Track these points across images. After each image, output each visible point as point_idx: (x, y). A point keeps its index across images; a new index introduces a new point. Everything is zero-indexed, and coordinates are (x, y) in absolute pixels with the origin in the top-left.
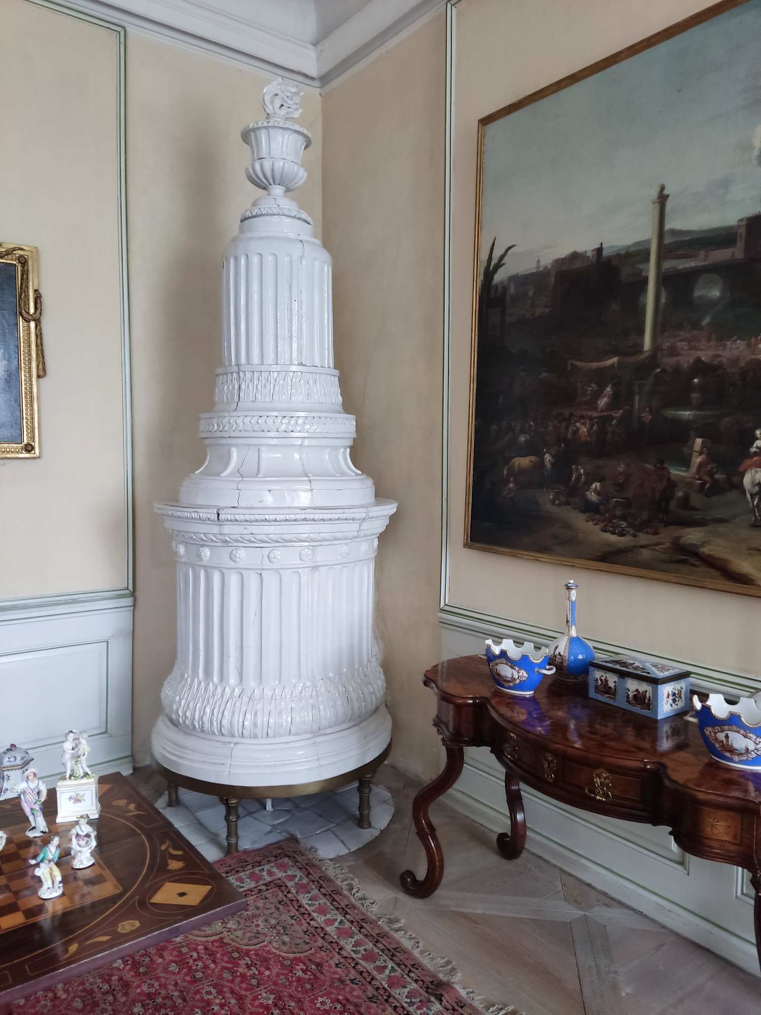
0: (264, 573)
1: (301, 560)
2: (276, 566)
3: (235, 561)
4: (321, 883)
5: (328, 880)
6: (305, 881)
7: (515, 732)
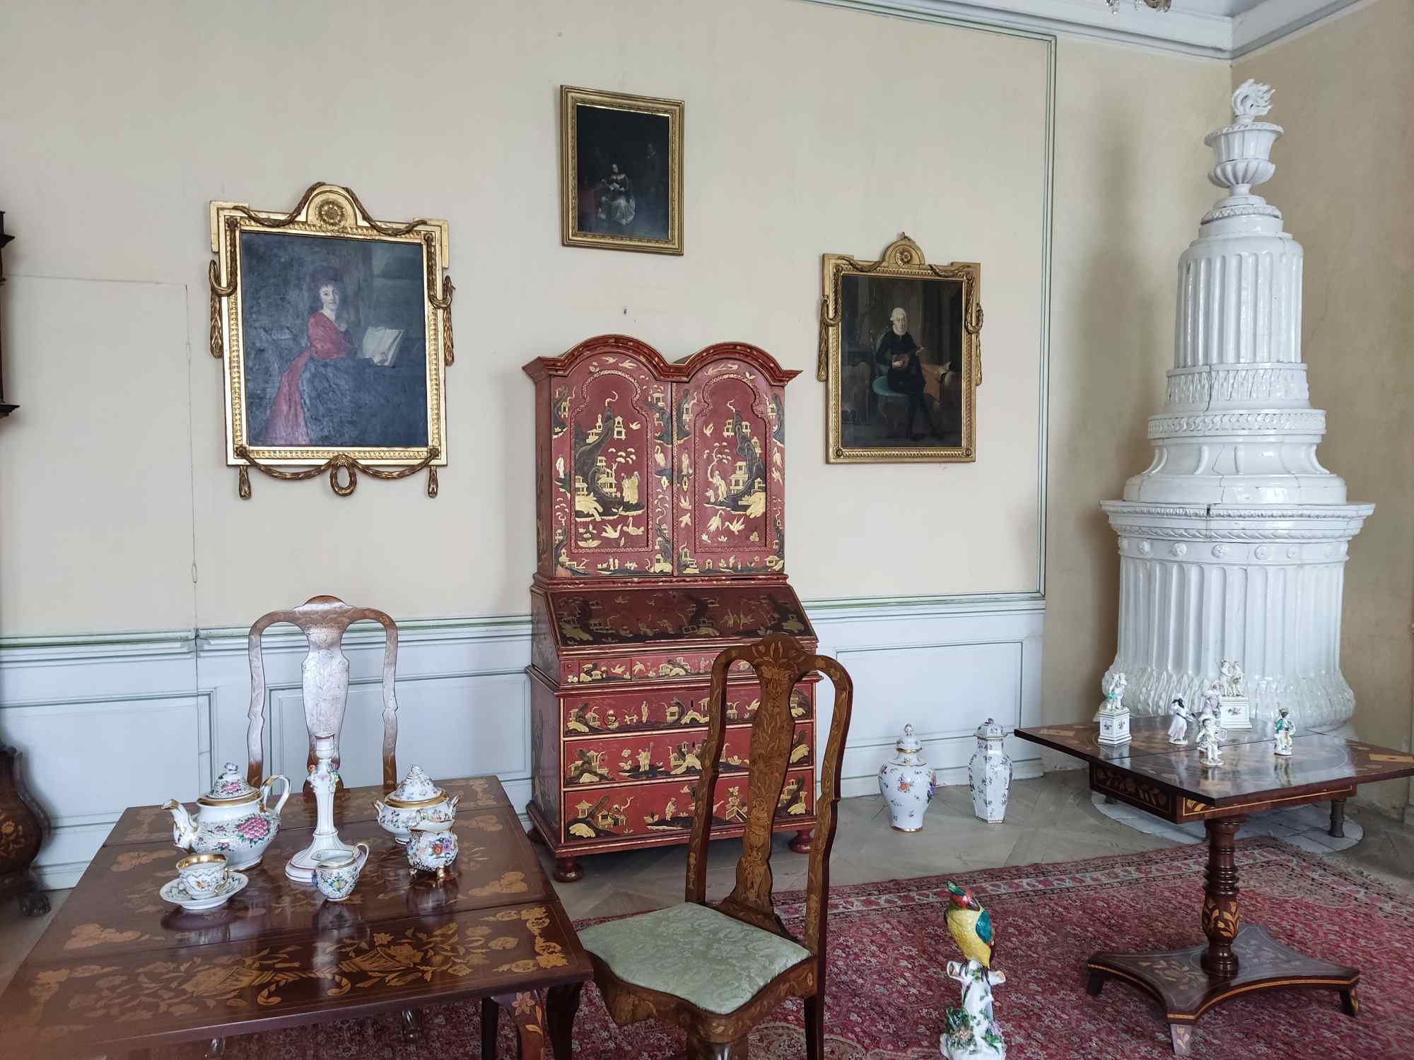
0: (1249, 569)
1: (1289, 557)
2: (1260, 562)
3: (1218, 557)
4: (1324, 867)
5: (1329, 866)
6: (1305, 864)
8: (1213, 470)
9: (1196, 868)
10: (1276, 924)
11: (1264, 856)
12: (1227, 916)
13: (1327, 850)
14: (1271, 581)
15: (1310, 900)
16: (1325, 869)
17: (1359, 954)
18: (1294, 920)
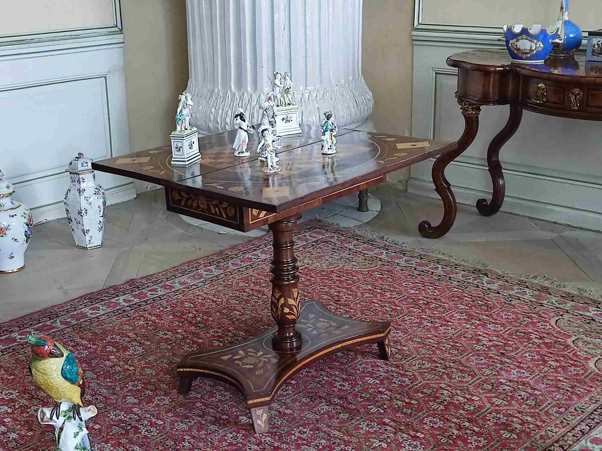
4: (357, 237)
5: (360, 236)
6: (343, 238)
7: (548, 79)
9: (263, 257)
10: (327, 293)
11: (314, 237)
12: (291, 301)
13: (358, 223)
15: (348, 267)
16: (357, 240)
17: (387, 305)
18: (339, 287)
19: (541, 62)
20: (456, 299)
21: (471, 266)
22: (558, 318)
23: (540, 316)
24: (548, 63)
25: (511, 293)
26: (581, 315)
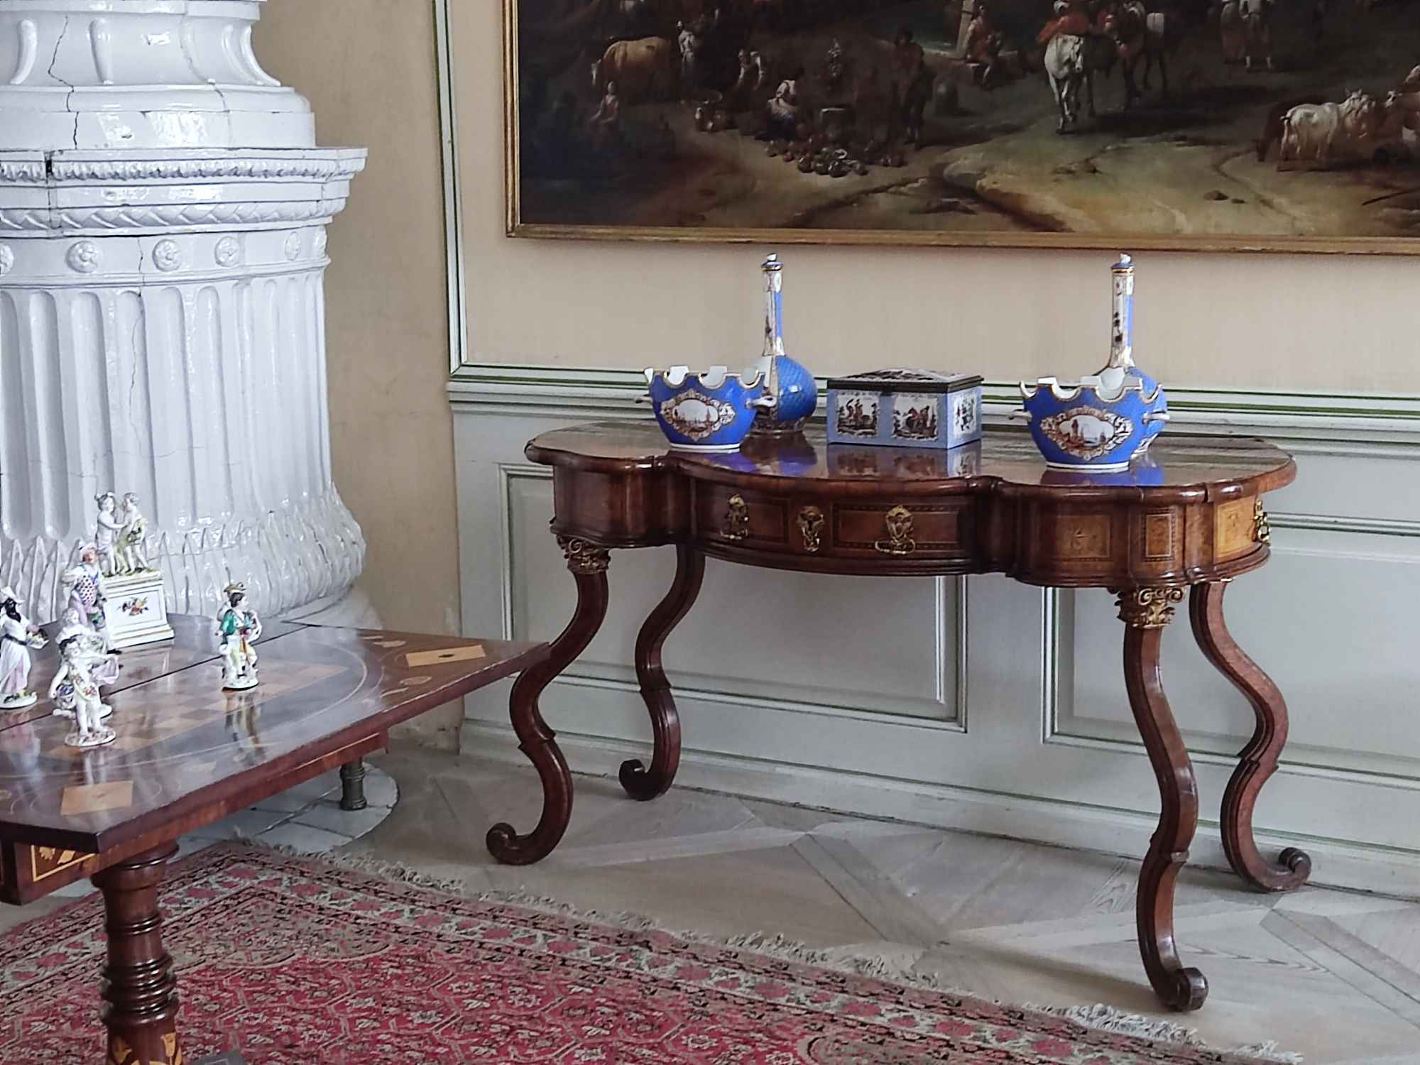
0: (145, 291)
1: (219, 263)
2: (168, 276)
3: (81, 270)
4: (336, 877)
5: (346, 873)
6: (304, 881)
7: (750, 487)
8: (51, 75)
10: (262, 1029)
11: (231, 885)
13: (342, 841)
14: (190, 316)
15: (317, 956)
16: (340, 883)
17: (413, 1044)
18: (294, 1010)
19: (732, 448)
20: (581, 1012)
21: (610, 925)
22: (812, 1038)
23: (771, 1035)
24: (750, 449)
25: (704, 986)
26: (863, 1024)
